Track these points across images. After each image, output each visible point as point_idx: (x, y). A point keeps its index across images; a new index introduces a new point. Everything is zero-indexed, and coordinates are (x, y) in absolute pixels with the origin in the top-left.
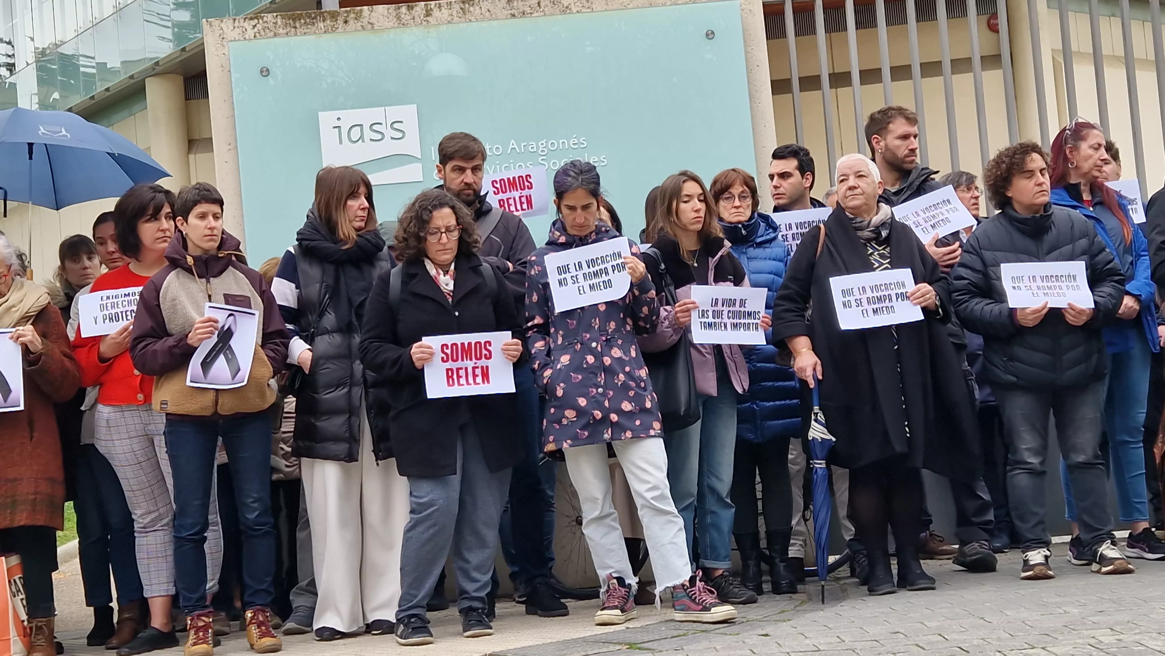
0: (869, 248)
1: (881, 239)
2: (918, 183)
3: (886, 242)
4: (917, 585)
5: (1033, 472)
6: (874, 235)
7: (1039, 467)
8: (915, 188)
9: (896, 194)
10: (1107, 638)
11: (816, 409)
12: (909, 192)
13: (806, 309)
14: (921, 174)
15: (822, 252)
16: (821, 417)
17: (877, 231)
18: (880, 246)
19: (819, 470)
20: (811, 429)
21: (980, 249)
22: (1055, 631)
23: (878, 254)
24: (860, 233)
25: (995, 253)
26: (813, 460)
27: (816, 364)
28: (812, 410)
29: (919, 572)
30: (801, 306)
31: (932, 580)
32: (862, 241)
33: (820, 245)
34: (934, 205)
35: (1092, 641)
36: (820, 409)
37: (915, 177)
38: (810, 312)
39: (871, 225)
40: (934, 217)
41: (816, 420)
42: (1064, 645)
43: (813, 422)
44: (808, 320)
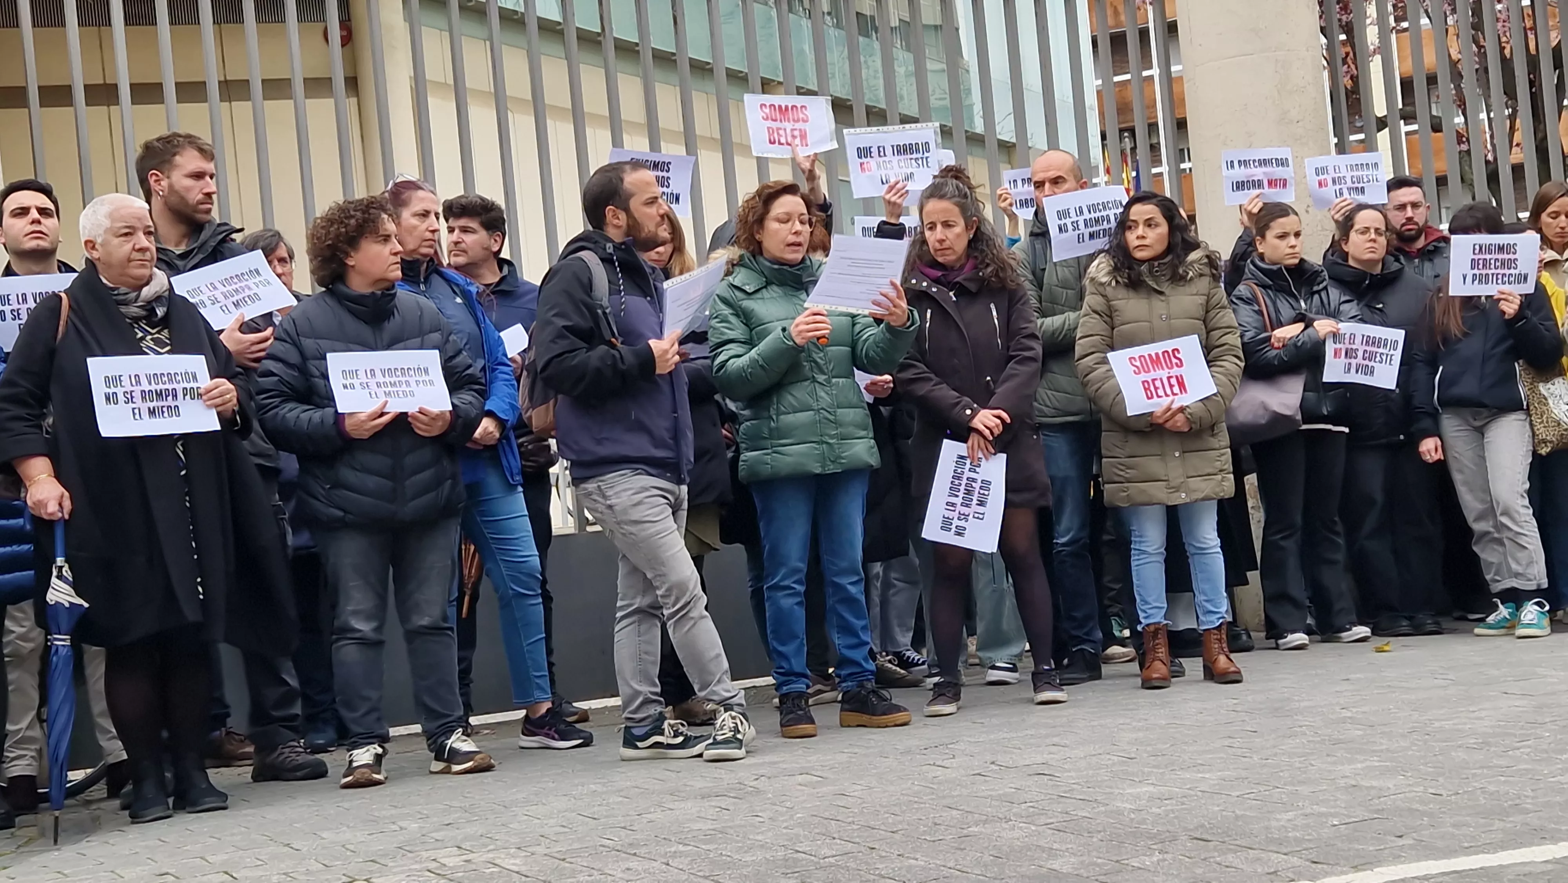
0: (137, 330)
1: (156, 319)
2: (214, 243)
3: (164, 323)
4: (201, 805)
5: (364, 642)
6: (144, 313)
7: (372, 635)
8: (211, 250)
9: (181, 256)
10: (452, 859)
12: (202, 255)
13: (44, 416)
14: (217, 232)
17: (150, 307)
18: (153, 328)
19: (60, 649)
20: (50, 590)
21: (298, 335)
22: (385, 855)
23: (152, 339)
24: (123, 309)
25: (318, 341)
26: (51, 635)
27: (62, 496)
29: (204, 786)
30: (36, 412)
31: (224, 796)
32: (128, 320)
33: (62, 323)
34: (237, 276)
35: (433, 865)
37: (209, 234)
38: (50, 420)
39: (140, 300)
40: (237, 291)
41: (60, 577)
42: (395, 874)
44: (47, 432)
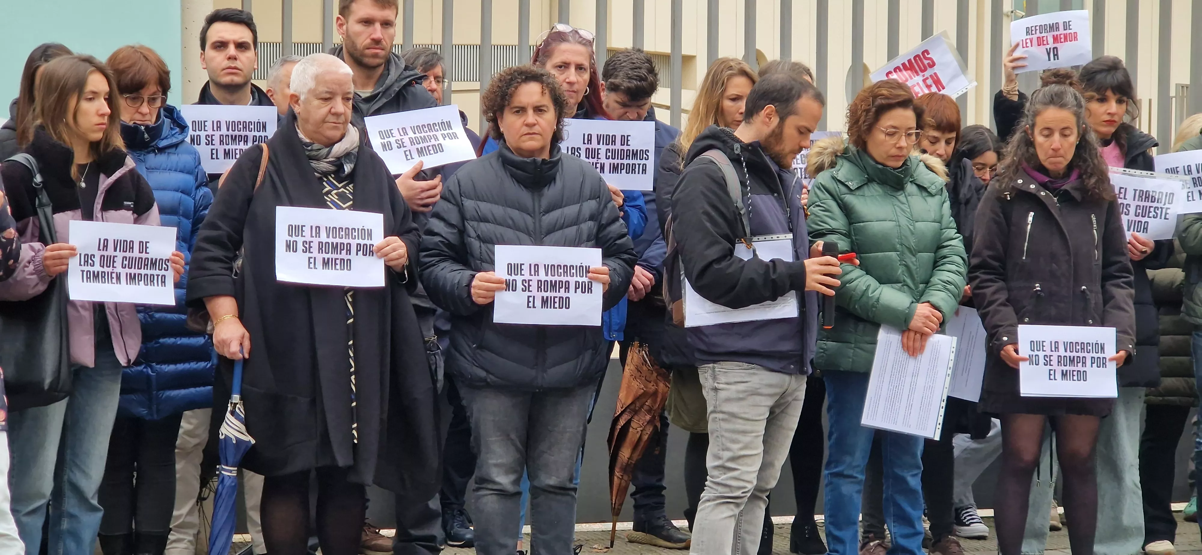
0: (324, 183)
1: (344, 175)
3: (350, 179)
5: (502, 493)
7: (510, 488)
8: (393, 95)
9: (367, 100)
11: (236, 398)
12: (384, 100)
13: (235, 258)
14: (403, 76)
15: (263, 183)
16: (240, 410)
17: (338, 164)
18: (339, 183)
19: (226, 480)
20: (224, 423)
21: (461, 196)
24: (314, 164)
27: (243, 337)
28: (229, 397)
30: (228, 254)
33: (261, 173)
36: (241, 399)
38: (239, 262)
39: (330, 156)
41: (233, 413)
43: (228, 415)
44: (236, 274)
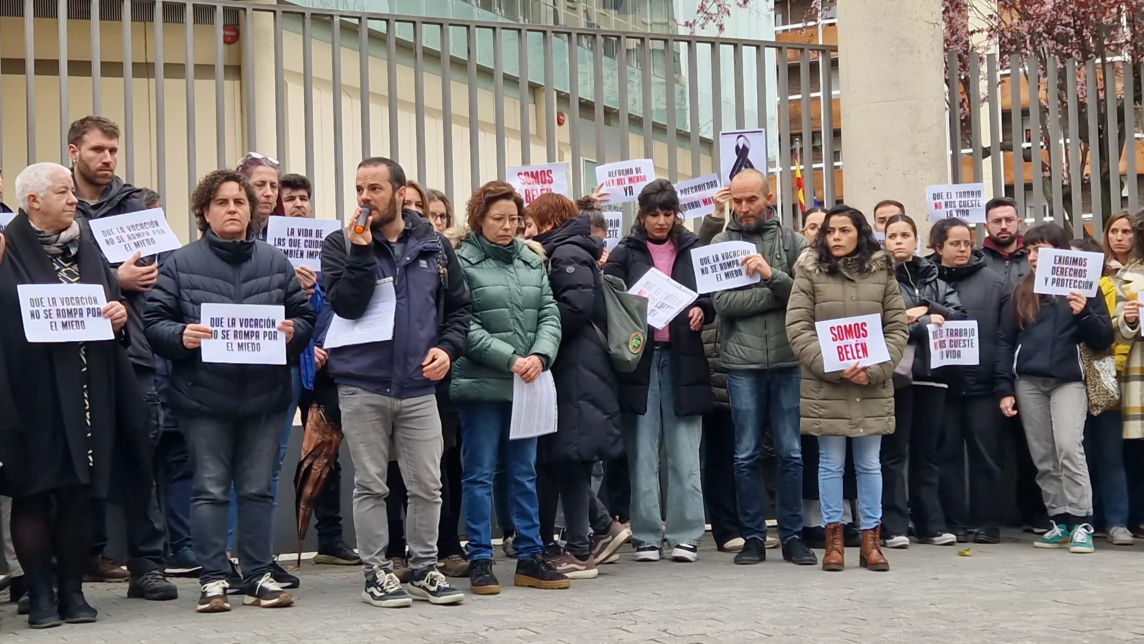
0: (55, 264)
1: (70, 257)
2: (119, 200)
3: (75, 260)
4: (78, 617)
5: (214, 502)
6: (61, 251)
7: (220, 498)
8: (116, 204)
9: (95, 207)
12: (109, 208)
14: (123, 191)
17: (66, 247)
18: (66, 263)
21: (177, 271)
23: (65, 272)
24: (46, 248)
25: (192, 275)
29: (80, 604)
31: (94, 612)
32: (49, 256)
34: (141, 224)
37: (116, 193)
39: (59, 241)
40: (138, 235)
